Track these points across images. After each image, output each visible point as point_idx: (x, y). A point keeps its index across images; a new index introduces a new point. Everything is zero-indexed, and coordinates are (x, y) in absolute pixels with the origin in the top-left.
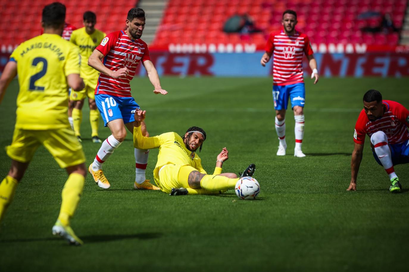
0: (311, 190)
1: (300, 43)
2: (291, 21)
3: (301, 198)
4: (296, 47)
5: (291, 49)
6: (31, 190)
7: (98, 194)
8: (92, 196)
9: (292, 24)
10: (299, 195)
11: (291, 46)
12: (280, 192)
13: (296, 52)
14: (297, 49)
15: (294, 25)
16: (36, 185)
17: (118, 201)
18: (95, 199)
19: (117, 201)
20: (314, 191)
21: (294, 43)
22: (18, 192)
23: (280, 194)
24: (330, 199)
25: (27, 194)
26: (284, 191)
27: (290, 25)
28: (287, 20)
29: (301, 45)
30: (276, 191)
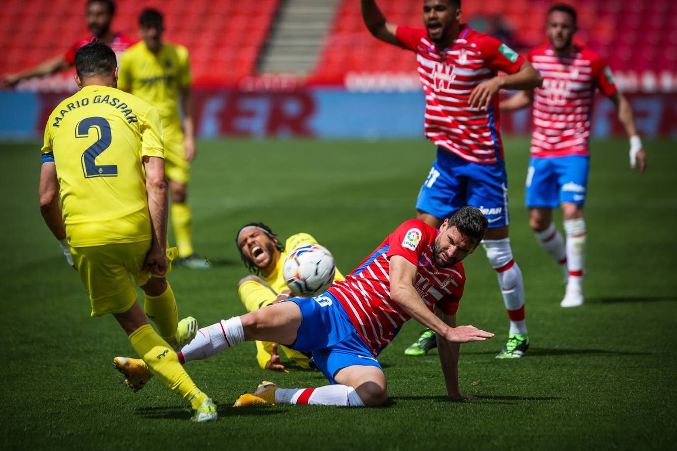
0: (626, 361)
1: (581, 73)
2: (564, 26)
3: (606, 376)
4: (572, 80)
5: (562, 84)
6: (76, 361)
7: (207, 369)
8: (196, 374)
9: (565, 32)
10: (602, 370)
11: (562, 79)
12: (564, 365)
13: (572, 91)
14: (576, 86)
15: (570, 36)
16: (86, 351)
17: (248, 383)
18: (202, 380)
19: (244, 383)
20: (633, 364)
21: (567, 71)
22: (50, 365)
23: (565, 370)
24: (664, 379)
25: (69, 368)
26: (572, 363)
27: (560, 35)
28: (555, 25)
29: (584, 77)
30: (558, 363)
